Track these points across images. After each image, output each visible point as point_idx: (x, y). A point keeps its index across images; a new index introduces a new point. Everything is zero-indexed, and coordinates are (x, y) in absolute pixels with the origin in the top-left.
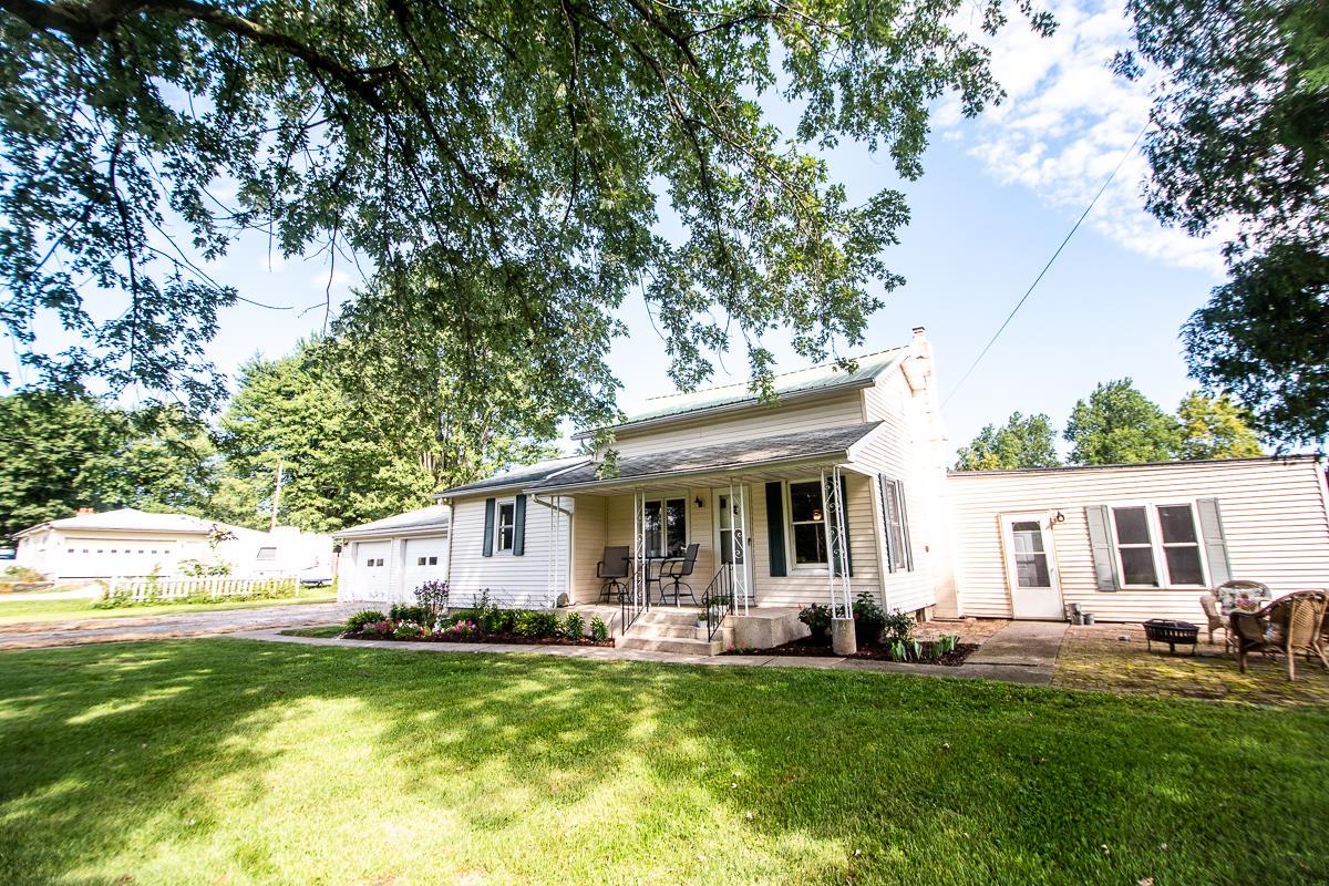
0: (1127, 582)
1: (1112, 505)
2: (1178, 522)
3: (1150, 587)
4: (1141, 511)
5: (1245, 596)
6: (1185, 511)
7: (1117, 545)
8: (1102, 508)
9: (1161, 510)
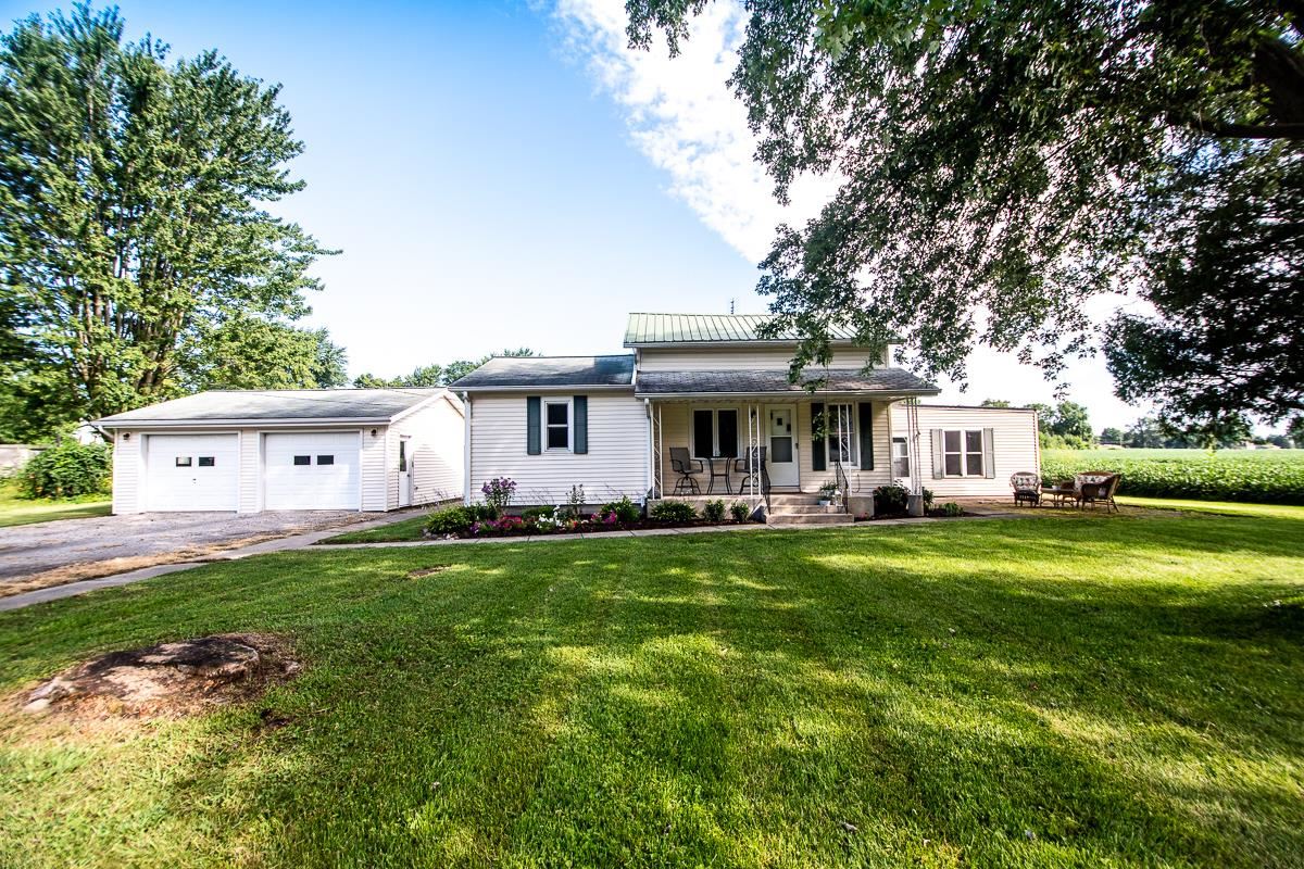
0: (947, 474)
1: (945, 429)
2: (974, 440)
3: (958, 476)
4: (959, 433)
5: (1028, 480)
6: (978, 434)
7: (945, 453)
8: (940, 431)
9: (967, 433)
